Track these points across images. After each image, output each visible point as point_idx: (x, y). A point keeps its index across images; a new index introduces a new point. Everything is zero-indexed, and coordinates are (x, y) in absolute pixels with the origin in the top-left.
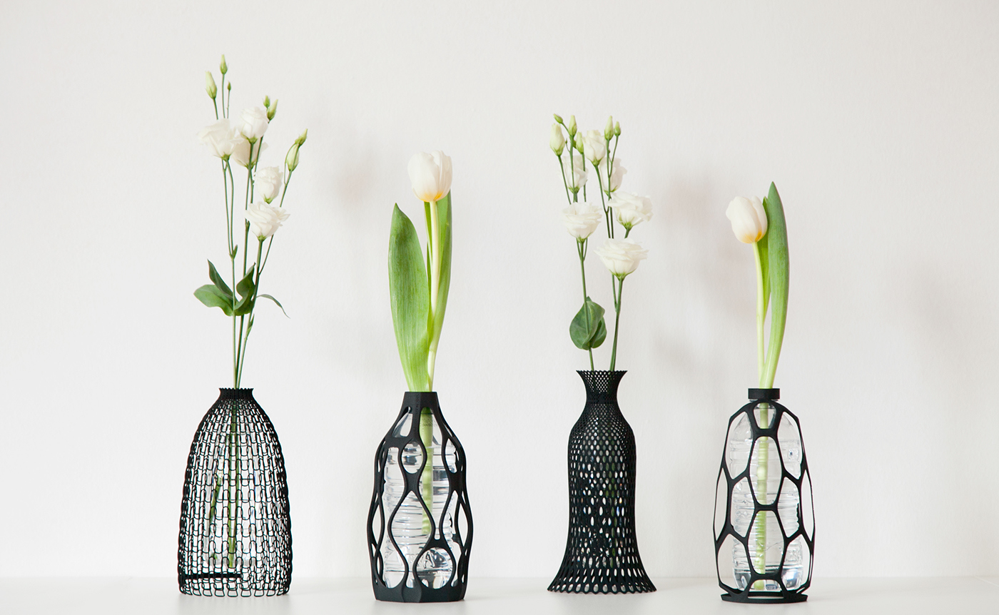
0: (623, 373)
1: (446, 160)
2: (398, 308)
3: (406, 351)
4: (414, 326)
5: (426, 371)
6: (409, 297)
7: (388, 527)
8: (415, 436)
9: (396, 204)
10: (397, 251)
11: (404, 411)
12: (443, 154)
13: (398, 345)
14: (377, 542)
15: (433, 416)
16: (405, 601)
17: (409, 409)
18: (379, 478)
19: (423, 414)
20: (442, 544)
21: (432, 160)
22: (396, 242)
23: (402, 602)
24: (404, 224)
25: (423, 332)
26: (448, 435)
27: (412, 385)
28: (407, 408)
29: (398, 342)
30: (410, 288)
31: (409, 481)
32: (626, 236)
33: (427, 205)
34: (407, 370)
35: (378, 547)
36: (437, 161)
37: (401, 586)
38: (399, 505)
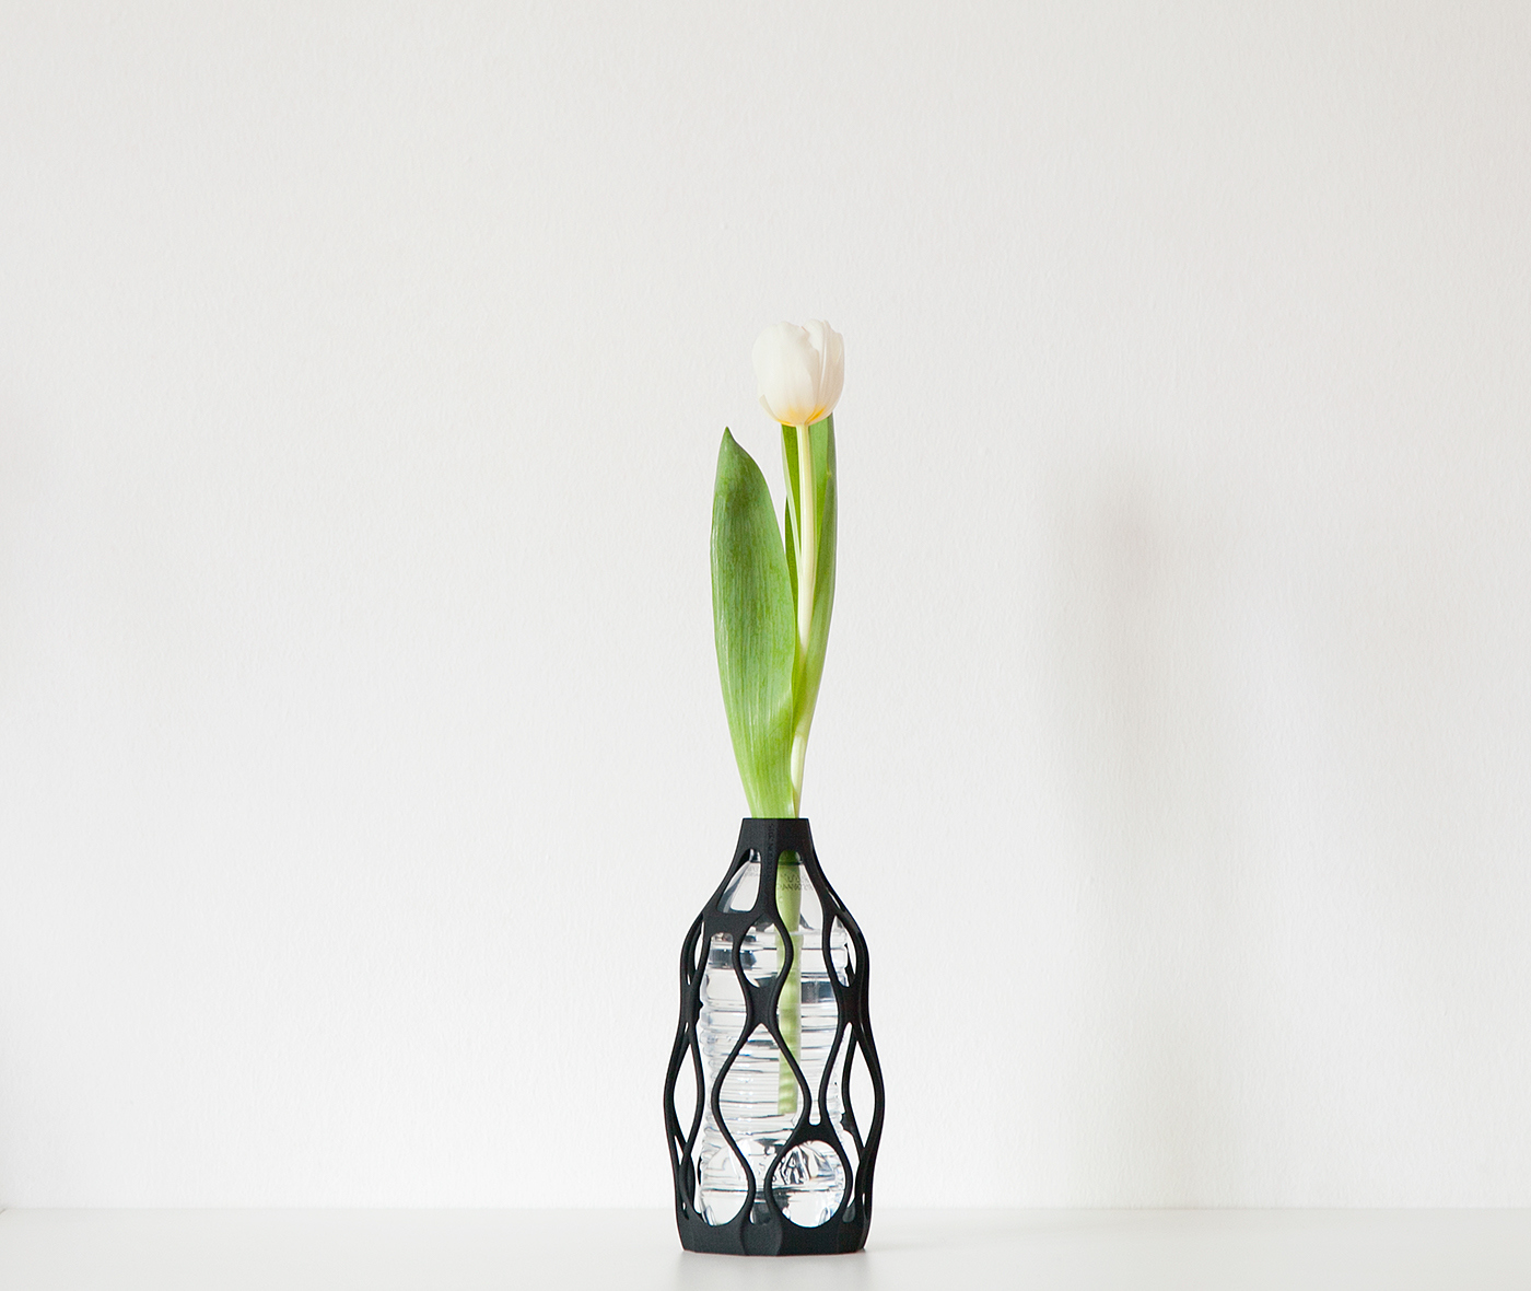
1: (833, 339)
2: (731, 646)
3: (747, 736)
4: (764, 683)
5: (788, 777)
6: (753, 623)
7: (711, 1100)
8: (766, 910)
9: (727, 429)
10: (728, 527)
11: (741, 858)
12: (829, 327)
13: (730, 723)
14: (686, 1136)
15: (802, 868)
16: (747, 1253)
17: (752, 852)
18: (689, 998)
19: (783, 864)
20: (825, 1133)
21: (805, 339)
22: (727, 508)
23: (740, 1254)
24: (743, 471)
25: (784, 697)
26: (834, 910)
27: (758, 806)
28: (749, 851)
29: (729, 717)
30: (755, 605)
31: (757, 1004)
33: (789, 434)
34: (748, 775)
35: (688, 1147)
36: (817, 342)
37: (739, 1221)
38: (735, 1053)
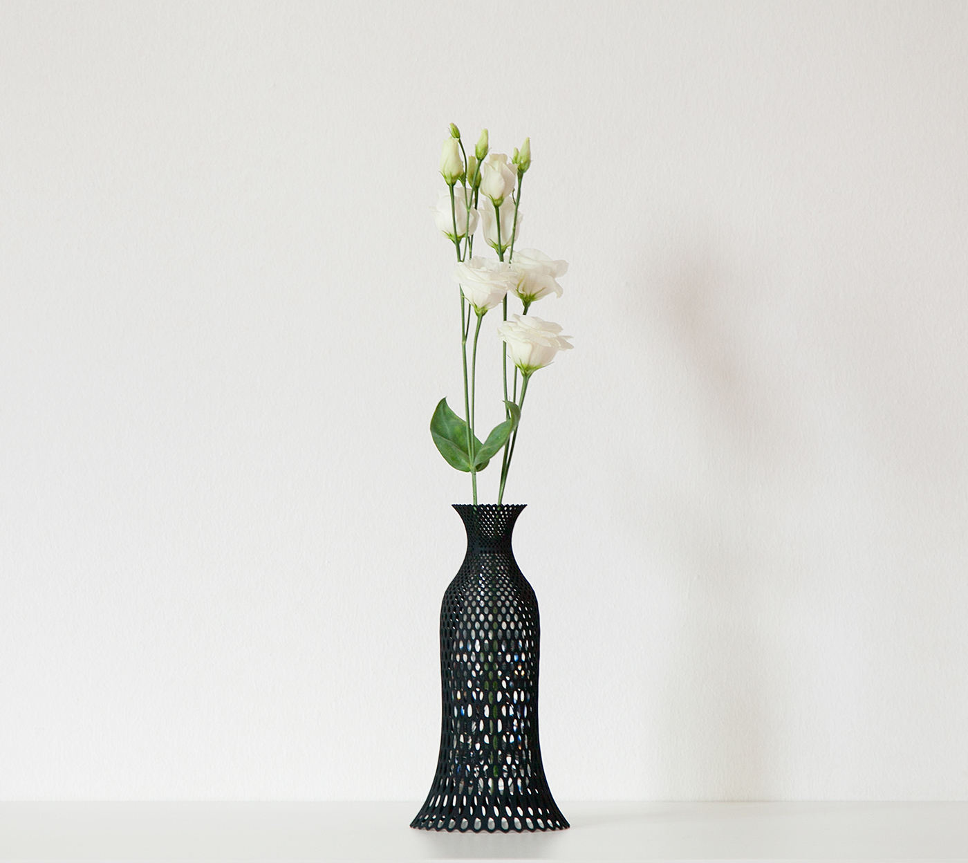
0: (520, 508)
32: (525, 314)
